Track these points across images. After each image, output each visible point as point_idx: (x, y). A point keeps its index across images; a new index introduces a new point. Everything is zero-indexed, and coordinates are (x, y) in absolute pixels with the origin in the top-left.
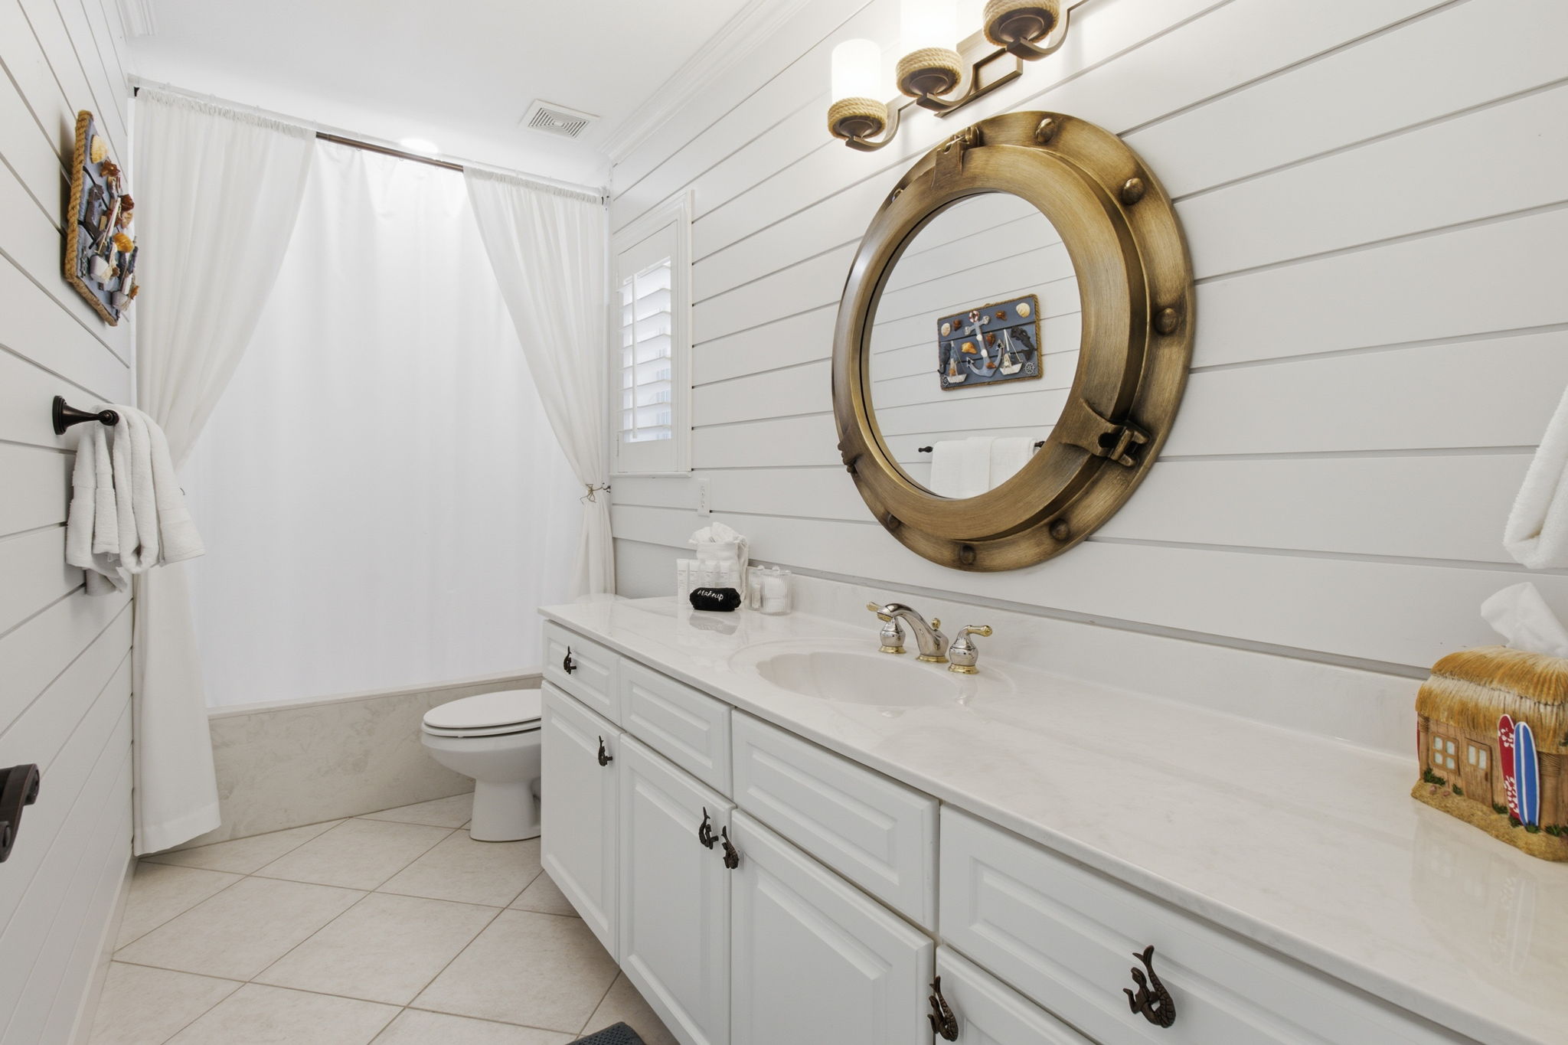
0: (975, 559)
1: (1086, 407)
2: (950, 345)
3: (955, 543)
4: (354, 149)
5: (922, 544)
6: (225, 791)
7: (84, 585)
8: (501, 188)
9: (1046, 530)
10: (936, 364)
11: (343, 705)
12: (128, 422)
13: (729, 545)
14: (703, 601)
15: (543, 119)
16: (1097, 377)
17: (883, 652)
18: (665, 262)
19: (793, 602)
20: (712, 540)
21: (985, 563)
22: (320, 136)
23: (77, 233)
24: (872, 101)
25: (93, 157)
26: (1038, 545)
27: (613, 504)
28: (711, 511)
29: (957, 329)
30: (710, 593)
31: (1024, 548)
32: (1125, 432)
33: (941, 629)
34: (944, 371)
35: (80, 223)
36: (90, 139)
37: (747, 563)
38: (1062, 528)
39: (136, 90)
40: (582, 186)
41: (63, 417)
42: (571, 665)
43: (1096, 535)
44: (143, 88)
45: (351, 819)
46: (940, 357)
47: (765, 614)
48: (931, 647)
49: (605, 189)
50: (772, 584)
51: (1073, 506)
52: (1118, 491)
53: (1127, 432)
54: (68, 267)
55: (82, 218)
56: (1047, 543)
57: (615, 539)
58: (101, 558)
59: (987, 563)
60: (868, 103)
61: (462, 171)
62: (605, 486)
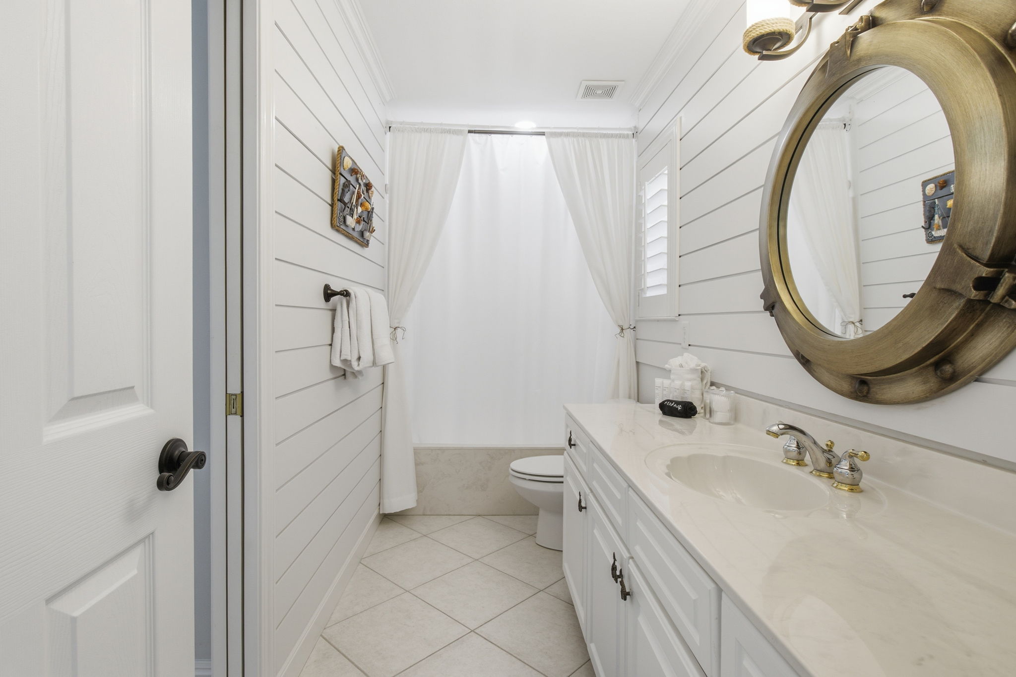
0: (868, 392)
1: (960, 252)
2: (935, 202)
3: (853, 377)
4: (488, 135)
5: (826, 376)
6: (421, 487)
7: (344, 375)
8: (566, 140)
9: (931, 369)
10: (921, 221)
11: (477, 450)
12: (355, 295)
13: (693, 370)
14: (667, 409)
15: (590, 92)
16: (971, 223)
17: (785, 463)
18: (664, 171)
19: (735, 416)
20: (681, 366)
21: (877, 396)
22: (470, 132)
23: (337, 204)
24: (777, 19)
25: (345, 167)
26: (925, 382)
27: (637, 339)
28: (689, 345)
29: (942, 188)
30: (673, 404)
31: (911, 386)
32: (1005, 275)
33: (834, 449)
34: (929, 226)
35: (338, 200)
36: (342, 159)
37: (709, 384)
38: (948, 368)
39: (390, 127)
40: (620, 129)
41: (328, 294)
42: (572, 443)
43: (987, 376)
44: (393, 126)
45: (479, 517)
46: (924, 214)
47: (712, 423)
48: (822, 464)
49: (635, 127)
50: (719, 400)
51: (959, 348)
52: (1005, 333)
53: (1007, 275)
54: (333, 222)
55: (339, 198)
56: (933, 383)
57: (637, 363)
58: (345, 361)
59: (879, 397)
60: (772, 22)
61: (544, 135)
62: (632, 327)
